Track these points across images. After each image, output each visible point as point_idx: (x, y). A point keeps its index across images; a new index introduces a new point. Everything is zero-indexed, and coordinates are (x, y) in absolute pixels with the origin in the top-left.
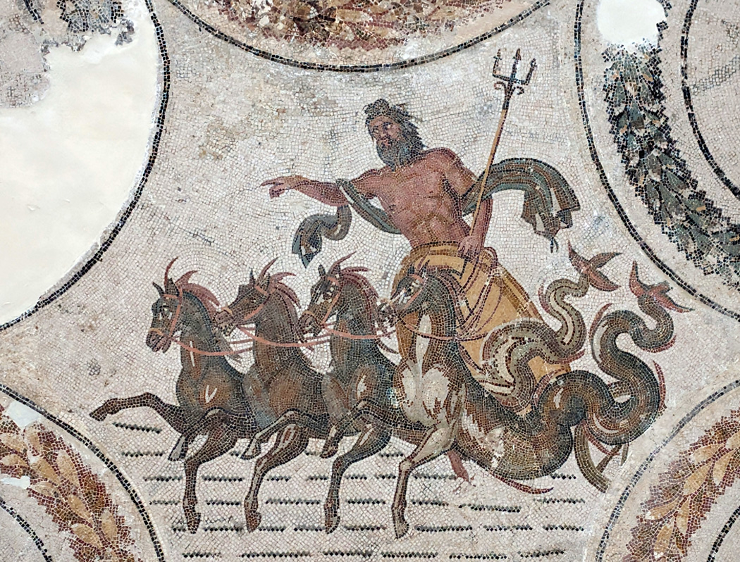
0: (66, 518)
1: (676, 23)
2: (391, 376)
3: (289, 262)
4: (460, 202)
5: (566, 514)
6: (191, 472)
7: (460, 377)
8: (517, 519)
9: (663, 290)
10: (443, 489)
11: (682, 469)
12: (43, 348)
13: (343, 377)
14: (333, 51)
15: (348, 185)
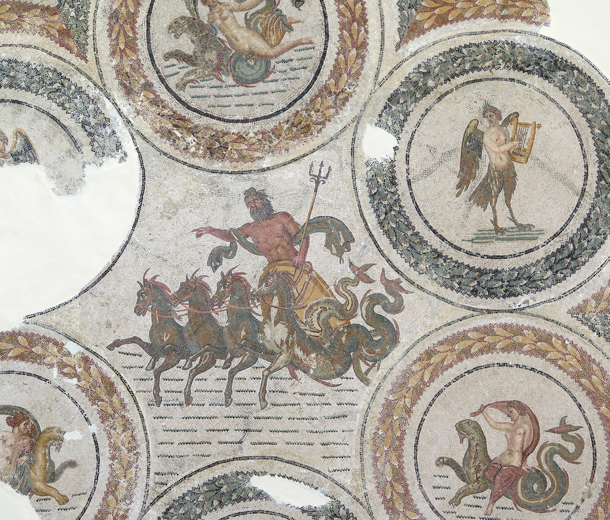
0: (95, 399)
1: (403, 147)
2: (259, 328)
3: (206, 270)
4: (292, 239)
5: (348, 397)
6: (157, 376)
7: (293, 328)
8: (323, 399)
9: (398, 282)
10: (285, 385)
11: (407, 374)
12: (84, 314)
13: (233, 329)
14: (227, 163)
15: (236, 231)
